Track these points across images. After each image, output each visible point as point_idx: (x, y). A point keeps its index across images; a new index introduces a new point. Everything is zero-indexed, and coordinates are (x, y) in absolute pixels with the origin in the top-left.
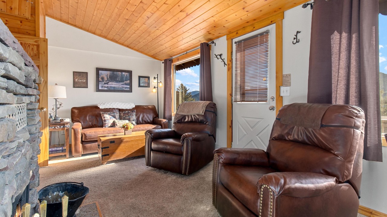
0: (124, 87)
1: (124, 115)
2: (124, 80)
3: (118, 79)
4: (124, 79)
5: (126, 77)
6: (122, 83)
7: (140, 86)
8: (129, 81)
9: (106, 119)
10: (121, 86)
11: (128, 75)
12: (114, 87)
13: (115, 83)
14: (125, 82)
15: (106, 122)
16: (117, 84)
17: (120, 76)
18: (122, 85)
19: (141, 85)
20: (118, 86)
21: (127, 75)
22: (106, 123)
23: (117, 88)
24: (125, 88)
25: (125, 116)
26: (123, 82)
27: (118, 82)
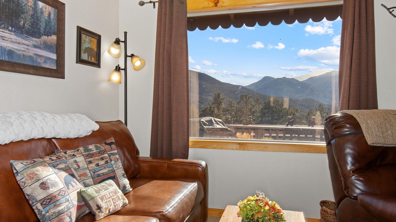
0: (40, 56)
1: (90, 162)
2: (42, 30)
3: (22, 23)
4: (43, 25)
5: (48, 22)
6: (34, 41)
7: (80, 60)
8: (54, 38)
9: (52, 190)
10: (33, 51)
11: (52, 16)
12: (11, 53)
13: (13, 37)
14: (44, 38)
15: (60, 208)
16: (19, 40)
17: (31, 13)
18: (35, 46)
19: (85, 56)
20: (22, 47)
21: (49, 14)
22: (60, 213)
23: (19, 56)
24: (45, 62)
25: (93, 165)
26: (39, 37)
27: (22, 33)
